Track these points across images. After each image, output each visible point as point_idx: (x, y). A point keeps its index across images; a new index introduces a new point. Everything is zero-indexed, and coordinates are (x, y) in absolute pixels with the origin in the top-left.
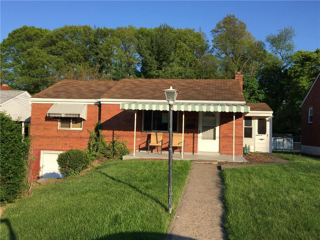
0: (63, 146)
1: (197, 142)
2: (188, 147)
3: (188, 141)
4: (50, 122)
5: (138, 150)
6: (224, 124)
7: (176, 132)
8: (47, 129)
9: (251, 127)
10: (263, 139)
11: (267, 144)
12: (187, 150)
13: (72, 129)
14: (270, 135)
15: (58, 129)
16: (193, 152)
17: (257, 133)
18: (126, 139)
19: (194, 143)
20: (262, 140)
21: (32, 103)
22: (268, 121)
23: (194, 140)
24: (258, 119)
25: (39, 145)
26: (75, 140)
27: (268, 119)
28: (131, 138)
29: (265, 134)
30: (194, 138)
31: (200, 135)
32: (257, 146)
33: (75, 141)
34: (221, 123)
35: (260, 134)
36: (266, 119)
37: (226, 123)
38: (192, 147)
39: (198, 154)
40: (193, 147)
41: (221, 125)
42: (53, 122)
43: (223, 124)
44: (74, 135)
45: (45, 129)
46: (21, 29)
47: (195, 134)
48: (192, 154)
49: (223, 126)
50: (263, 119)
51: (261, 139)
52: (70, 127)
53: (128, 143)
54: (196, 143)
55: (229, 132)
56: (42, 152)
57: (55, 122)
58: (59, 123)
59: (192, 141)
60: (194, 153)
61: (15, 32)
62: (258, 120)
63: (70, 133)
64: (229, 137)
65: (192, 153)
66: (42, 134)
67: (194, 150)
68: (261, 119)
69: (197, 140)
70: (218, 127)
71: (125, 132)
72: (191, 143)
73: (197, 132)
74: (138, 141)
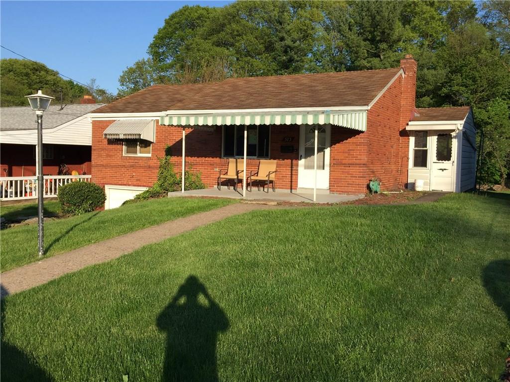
0: (129, 179)
1: (297, 172)
2: (284, 181)
3: (284, 172)
4: (113, 146)
5: (215, 185)
6: (337, 144)
7: (268, 158)
8: (110, 156)
9: (425, 149)
10: (445, 169)
11: (453, 177)
12: (282, 186)
13: (139, 155)
14: (457, 161)
15: (124, 155)
16: (291, 189)
17: (435, 159)
18: (200, 169)
19: (292, 174)
20: (443, 170)
21: (93, 121)
22: (455, 137)
23: (292, 170)
24: (438, 135)
25: (102, 178)
26: (142, 170)
27: (455, 135)
28: (207, 167)
29: (449, 159)
30: (292, 167)
31: (302, 162)
32: (433, 180)
33: (142, 172)
34: (333, 142)
35: (440, 161)
36: (452, 134)
37: (339, 143)
38: (289, 181)
39: (298, 191)
40: (291, 182)
41: (331, 145)
42: (117, 146)
43: (335, 145)
44: (141, 163)
45: (108, 156)
46: (181, 11)
47: (294, 162)
48: (290, 192)
49: (334, 148)
50: (446, 134)
51: (441, 169)
52: (136, 153)
53: (203, 175)
54: (295, 175)
55: (344, 157)
56: (107, 187)
57: (118, 146)
58: (124, 148)
59: (289, 172)
60: (293, 190)
61: (173, 17)
62: (437, 137)
63: (136, 161)
64: (345, 164)
65: (289, 190)
66: (104, 162)
67: (292, 184)
68: (443, 135)
69: (297, 170)
70: (329, 148)
71: (200, 159)
72: (288, 174)
73: (298, 158)
74: (216, 171)
